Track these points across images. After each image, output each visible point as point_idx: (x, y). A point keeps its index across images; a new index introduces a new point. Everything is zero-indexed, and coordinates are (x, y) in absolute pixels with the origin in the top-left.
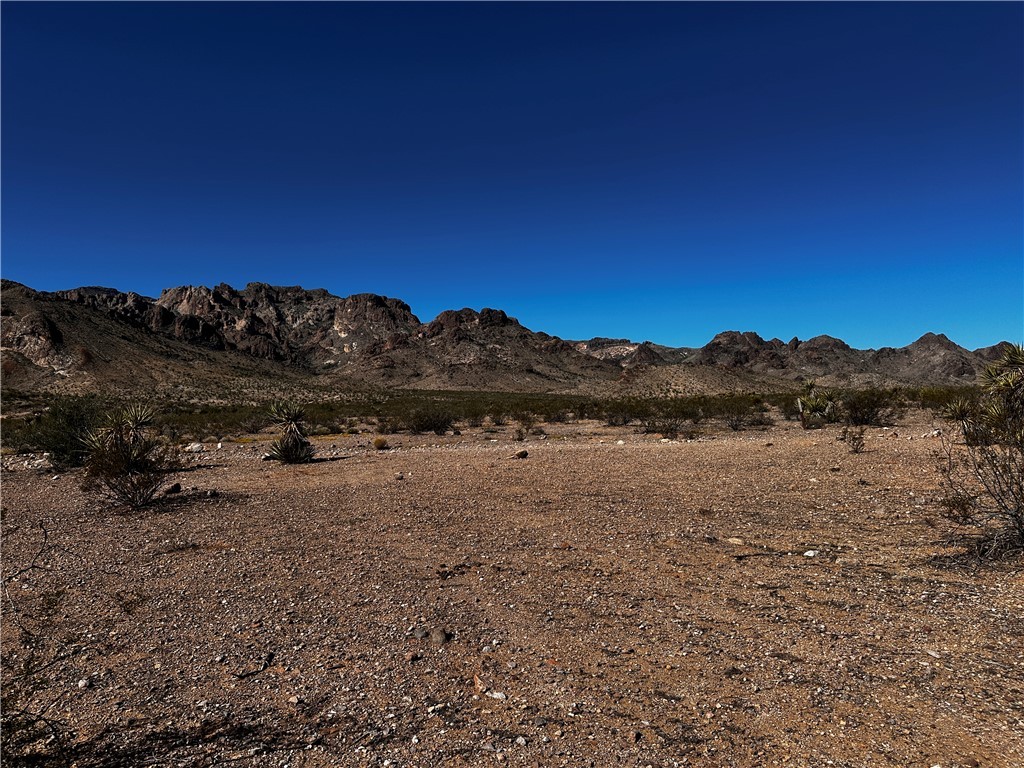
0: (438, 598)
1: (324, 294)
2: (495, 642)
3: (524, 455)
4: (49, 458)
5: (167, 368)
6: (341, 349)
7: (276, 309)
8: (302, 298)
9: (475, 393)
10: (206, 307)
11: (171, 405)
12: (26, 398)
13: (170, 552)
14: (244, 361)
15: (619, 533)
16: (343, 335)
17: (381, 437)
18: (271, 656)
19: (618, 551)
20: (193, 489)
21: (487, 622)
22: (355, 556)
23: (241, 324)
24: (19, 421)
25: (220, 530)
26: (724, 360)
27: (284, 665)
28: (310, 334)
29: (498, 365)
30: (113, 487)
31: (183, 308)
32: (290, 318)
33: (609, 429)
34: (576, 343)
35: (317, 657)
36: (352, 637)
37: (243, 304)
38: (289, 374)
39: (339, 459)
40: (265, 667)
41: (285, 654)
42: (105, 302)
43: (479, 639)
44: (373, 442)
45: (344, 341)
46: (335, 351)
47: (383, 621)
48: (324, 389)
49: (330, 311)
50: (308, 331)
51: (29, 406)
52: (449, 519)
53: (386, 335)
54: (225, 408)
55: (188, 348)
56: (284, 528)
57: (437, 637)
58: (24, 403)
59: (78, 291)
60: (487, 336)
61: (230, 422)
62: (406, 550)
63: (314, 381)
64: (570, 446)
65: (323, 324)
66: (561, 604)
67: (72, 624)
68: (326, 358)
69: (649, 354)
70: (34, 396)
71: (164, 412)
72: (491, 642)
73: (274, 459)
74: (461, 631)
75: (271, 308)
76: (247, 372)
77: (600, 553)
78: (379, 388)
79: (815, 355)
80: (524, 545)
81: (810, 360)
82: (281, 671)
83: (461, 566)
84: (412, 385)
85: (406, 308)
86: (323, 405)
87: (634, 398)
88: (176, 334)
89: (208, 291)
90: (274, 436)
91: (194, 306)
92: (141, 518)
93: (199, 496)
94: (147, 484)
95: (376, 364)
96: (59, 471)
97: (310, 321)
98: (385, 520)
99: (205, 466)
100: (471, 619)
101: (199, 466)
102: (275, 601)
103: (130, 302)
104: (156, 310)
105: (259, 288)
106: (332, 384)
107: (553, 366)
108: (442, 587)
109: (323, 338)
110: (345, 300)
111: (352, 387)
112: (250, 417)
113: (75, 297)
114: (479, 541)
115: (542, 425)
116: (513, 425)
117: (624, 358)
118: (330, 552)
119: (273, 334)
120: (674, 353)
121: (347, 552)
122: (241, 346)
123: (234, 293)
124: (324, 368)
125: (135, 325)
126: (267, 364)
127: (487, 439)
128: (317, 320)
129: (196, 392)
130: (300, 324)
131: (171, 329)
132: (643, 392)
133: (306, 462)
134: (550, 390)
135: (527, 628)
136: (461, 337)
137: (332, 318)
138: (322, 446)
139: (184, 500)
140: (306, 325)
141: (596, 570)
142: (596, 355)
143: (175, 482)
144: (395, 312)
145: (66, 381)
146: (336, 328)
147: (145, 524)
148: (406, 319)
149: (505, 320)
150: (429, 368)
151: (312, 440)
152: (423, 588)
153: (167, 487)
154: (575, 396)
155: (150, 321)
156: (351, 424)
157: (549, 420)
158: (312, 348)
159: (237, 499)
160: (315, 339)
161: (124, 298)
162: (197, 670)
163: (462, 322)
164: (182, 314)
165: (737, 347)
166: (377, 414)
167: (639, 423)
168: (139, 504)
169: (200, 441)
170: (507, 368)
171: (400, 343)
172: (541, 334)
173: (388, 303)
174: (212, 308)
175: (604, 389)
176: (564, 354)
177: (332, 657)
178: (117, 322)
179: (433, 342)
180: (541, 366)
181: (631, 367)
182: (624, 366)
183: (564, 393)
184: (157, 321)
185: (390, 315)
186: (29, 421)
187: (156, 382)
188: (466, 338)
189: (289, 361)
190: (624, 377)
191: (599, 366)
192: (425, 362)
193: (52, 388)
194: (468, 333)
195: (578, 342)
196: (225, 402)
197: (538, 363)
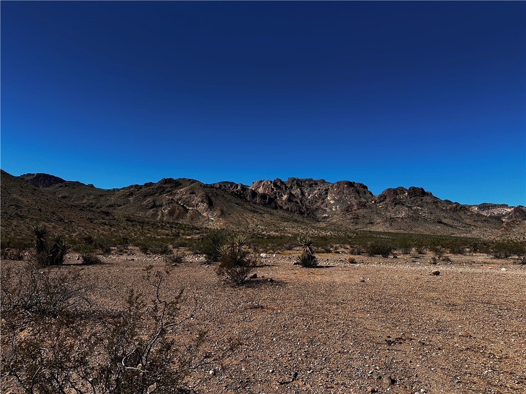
0: (386, 357)
1: (323, 182)
2: (422, 390)
3: (437, 273)
4: (206, 257)
5: (253, 217)
6: (331, 209)
7: (301, 189)
8: (312, 184)
9: (405, 234)
10: (270, 189)
11: (254, 234)
12: (198, 229)
13: (251, 309)
14: (286, 215)
15: (505, 330)
16: (332, 202)
17: (352, 256)
18: (296, 374)
19: (505, 343)
20: (262, 277)
21: (417, 376)
22: (339, 323)
23: (285, 197)
24: (195, 240)
25: (273, 299)
27: (302, 381)
29: (420, 219)
30: (229, 274)
31: (261, 190)
32: (307, 194)
33: (495, 260)
34: (470, 206)
35: (319, 379)
36: (337, 371)
37: (286, 187)
38: (306, 221)
39: (330, 267)
40: (293, 381)
41: (303, 374)
42: (229, 188)
43: (412, 387)
44: (347, 259)
45: (333, 205)
46: (328, 210)
47: (356, 364)
48: (323, 229)
49: (326, 190)
50: (315, 200)
51: (199, 233)
52: (392, 308)
53: (354, 202)
54: (277, 237)
55: (262, 208)
56: (303, 302)
57: (386, 381)
58: (198, 232)
59: (219, 183)
60: (412, 202)
61: (280, 244)
62: (367, 324)
63: (318, 225)
64: (468, 269)
65: (322, 197)
66: (466, 373)
68: (323, 213)
69: (522, 213)
70: (201, 229)
71: (252, 238)
72: (420, 390)
73: (299, 264)
74: (401, 379)
75: (298, 189)
76: (287, 220)
77: (493, 342)
78: (350, 229)
80: (439, 330)
82: (301, 384)
83: (400, 339)
84: (369, 228)
85: (366, 187)
86: (322, 237)
87: (512, 241)
88: (258, 202)
89: (271, 182)
90: (298, 253)
91: (265, 189)
92: (240, 289)
93: (265, 281)
94: (243, 273)
95: (349, 217)
96: (209, 263)
97: (316, 195)
98: (355, 304)
99: (268, 265)
100: (406, 373)
101: (265, 265)
102: (298, 343)
103: (239, 188)
104: (249, 191)
105: (294, 180)
106: (327, 226)
107: (455, 219)
108: (388, 350)
109: (322, 203)
110: (333, 184)
111: (336, 228)
112: (288, 242)
113: (218, 186)
114: (410, 325)
115: (448, 255)
116: (430, 255)
117: (504, 216)
118: (326, 319)
119: (299, 202)
121: (335, 320)
122: (285, 207)
123: (282, 183)
124: (323, 219)
125: (241, 198)
126: (296, 216)
127: (413, 261)
128: (320, 194)
129: (265, 229)
130: (312, 197)
131: (255, 199)
132: (518, 237)
133: (314, 267)
134: (453, 234)
135: (443, 385)
136: (397, 202)
137: (327, 193)
138: (321, 258)
139: (258, 282)
140: (314, 197)
141: (490, 353)
142: (484, 213)
143: (255, 273)
144: (359, 189)
145: (213, 222)
146: (329, 198)
147: (241, 293)
148: (365, 193)
149: (423, 193)
150: (378, 219)
151: (316, 255)
152: (377, 348)
153: (251, 275)
154: (470, 238)
155: (247, 196)
156: (336, 248)
157: (453, 252)
158: (317, 209)
159: (282, 284)
160: (318, 204)
161: (237, 186)
162: (261, 376)
163: (397, 194)
164: (260, 192)
166: (350, 243)
167: (517, 257)
168: (240, 282)
169: (266, 252)
170: (425, 220)
171: (362, 206)
172: (447, 201)
173: (355, 185)
174: (273, 190)
175: (491, 235)
176: (462, 213)
177: (327, 381)
178: (234, 197)
179: (380, 206)
180: (447, 220)
181: (509, 221)
182: (504, 220)
183: (462, 236)
184: (250, 196)
185: (357, 192)
186: (199, 239)
187: (248, 224)
188: (400, 203)
189: (306, 215)
190: (504, 227)
191: (487, 220)
192: (376, 216)
193: (208, 225)
194: (401, 201)
195: (472, 206)
196: (277, 234)
197: (445, 218)
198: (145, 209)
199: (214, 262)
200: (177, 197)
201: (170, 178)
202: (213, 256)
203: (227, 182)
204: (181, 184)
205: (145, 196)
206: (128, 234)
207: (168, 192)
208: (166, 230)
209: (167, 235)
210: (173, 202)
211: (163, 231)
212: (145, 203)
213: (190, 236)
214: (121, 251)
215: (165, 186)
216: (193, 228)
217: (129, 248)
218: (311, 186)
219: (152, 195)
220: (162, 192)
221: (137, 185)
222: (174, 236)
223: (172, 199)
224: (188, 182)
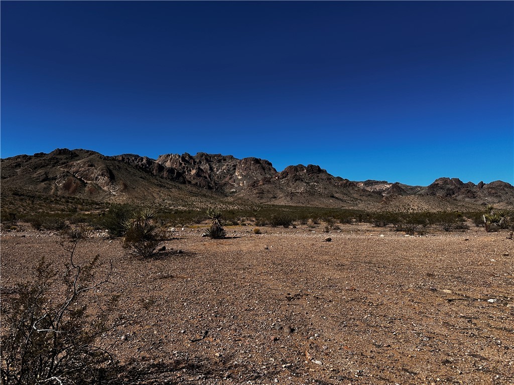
0: (287, 310)
1: (232, 158)
2: (316, 335)
3: (329, 240)
4: (108, 232)
5: (160, 192)
6: (238, 184)
7: (209, 165)
8: (221, 160)
9: (303, 207)
10: (178, 164)
11: (161, 209)
12: (98, 204)
13: (160, 279)
14: (194, 189)
15: (382, 284)
16: (240, 177)
17: (257, 228)
18: (207, 332)
19: (381, 293)
20: (171, 249)
21: (312, 324)
22: (246, 285)
23: (193, 172)
24: (95, 215)
25: (183, 269)
26: (440, 193)
27: (213, 337)
28: (224, 177)
29: (316, 194)
30: (136, 247)
31: (168, 164)
32: (215, 169)
33: (376, 229)
34: (358, 183)
35: (228, 334)
36: (244, 326)
37: (195, 162)
38: (214, 196)
39: (237, 237)
40: (204, 338)
41: (213, 332)
42: (133, 161)
43: (308, 333)
44: (253, 230)
45: (240, 180)
46: (236, 185)
47: (260, 319)
48: (230, 203)
49: (234, 166)
50: (224, 175)
51: (100, 208)
52: (291, 270)
54: (185, 211)
55: (169, 183)
56: (212, 270)
57: (286, 330)
58: (97, 207)
59: (122, 156)
60: (310, 178)
61: (188, 218)
62: (270, 284)
63: (226, 199)
64: (354, 236)
65: (231, 172)
66: (351, 319)
67: (118, 310)
68: (231, 188)
69: (398, 189)
70: (102, 204)
71: (158, 213)
72: (314, 335)
73: (207, 236)
74: (298, 328)
76: (196, 195)
77: (372, 294)
78: (256, 203)
79: (493, 191)
80: (330, 286)
81: (490, 194)
82: (211, 340)
83: (298, 295)
84: (272, 202)
85: (270, 164)
86: (229, 211)
87: (389, 212)
88: (165, 176)
89: (179, 156)
90: (208, 225)
91: (173, 163)
92: (148, 262)
93: (174, 253)
94: (152, 246)
95: (255, 192)
96: (112, 238)
97: (225, 171)
98: (260, 269)
99: (176, 239)
100: (304, 322)
101: (174, 238)
102: (208, 305)
103: (144, 161)
104: (156, 165)
105: (202, 155)
106: (234, 201)
107: (345, 194)
108: (288, 305)
109: (230, 179)
110: (241, 161)
111: (243, 203)
112: (196, 216)
113: (121, 158)
114: (307, 283)
115: (339, 224)
116: (324, 224)
117: (384, 191)
118: (234, 283)
119: (208, 177)
120: (412, 188)
121: (242, 283)
122: (193, 182)
123: (191, 157)
124: (231, 193)
125: (146, 172)
126: (205, 191)
127: (310, 231)
128: (228, 170)
129: (173, 203)
130: (220, 172)
131: (162, 174)
132: (395, 209)
133: (222, 238)
134: (343, 207)
135: (333, 329)
136: (297, 179)
137: (235, 169)
138: (229, 230)
139: (167, 254)
140: (223, 172)
141: (369, 302)
142: (368, 189)
143: (163, 246)
144: (264, 166)
145: (116, 197)
146: (236, 174)
147: (150, 265)
148: (270, 169)
149: (319, 170)
150: (281, 194)
151: (225, 228)
152: (279, 304)
153: (159, 248)
154: (356, 210)
155: (153, 170)
156: (243, 221)
157: (342, 222)
158: (225, 184)
159: (191, 255)
160: (227, 179)
161: (142, 159)
162: (173, 336)
163: (297, 171)
164: (167, 167)
165: (448, 186)
166: (255, 216)
167: (393, 226)
168: (147, 255)
169: (174, 227)
170: (320, 195)
171: (267, 181)
172: (338, 178)
173: (261, 162)
174: (181, 164)
175: (373, 207)
176: (351, 188)
177: (235, 335)
178: (139, 170)
179: (283, 181)
180: (338, 194)
181: (388, 195)
182: (384, 195)
183: (350, 208)
184: (156, 170)
185: (262, 168)
186: (99, 215)
187: (155, 198)
188: (299, 179)
189: (214, 190)
190: (384, 201)
191: (370, 195)
192: (279, 191)
193: (110, 200)
194: (301, 177)
195: (359, 182)
196: (185, 208)
197: (337, 193)
198: (36, 182)
199: (118, 237)
200: (73, 169)
201: (65, 149)
202: (116, 231)
203: (130, 155)
204: (77, 156)
205: (36, 168)
206: (16, 209)
207: (63, 164)
208: (61, 205)
209: (63, 210)
210: (68, 174)
211: (58, 206)
212: (35, 175)
213: (88, 211)
214: (9, 227)
215: (59, 157)
216: (92, 203)
217: (18, 224)
218: (219, 161)
219: (43, 166)
220: (55, 163)
221: (25, 156)
222: (70, 211)
223: (68, 172)
224: (87, 154)
